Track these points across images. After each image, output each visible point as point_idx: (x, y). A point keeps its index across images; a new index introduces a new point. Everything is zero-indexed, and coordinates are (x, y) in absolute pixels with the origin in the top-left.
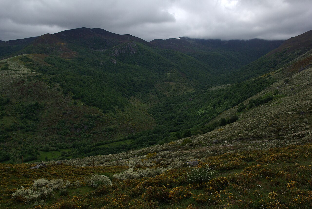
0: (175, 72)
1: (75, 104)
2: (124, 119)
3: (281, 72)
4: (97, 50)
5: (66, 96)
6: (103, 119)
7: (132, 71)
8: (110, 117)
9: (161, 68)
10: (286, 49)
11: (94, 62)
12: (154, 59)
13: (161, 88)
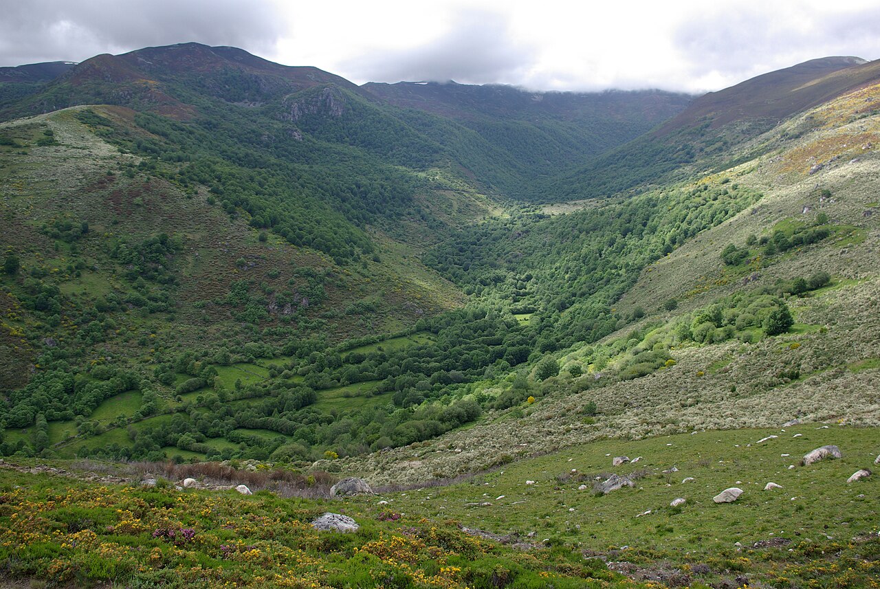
0: (449, 165)
1: (263, 239)
2: (389, 280)
3: (755, 173)
4: (235, 104)
5: (233, 218)
6: (341, 280)
7: (346, 161)
8: (357, 276)
9: (414, 155)
10: (705, 119)
11: (246, 134)
12: (392, 132)
13: (429, 204)
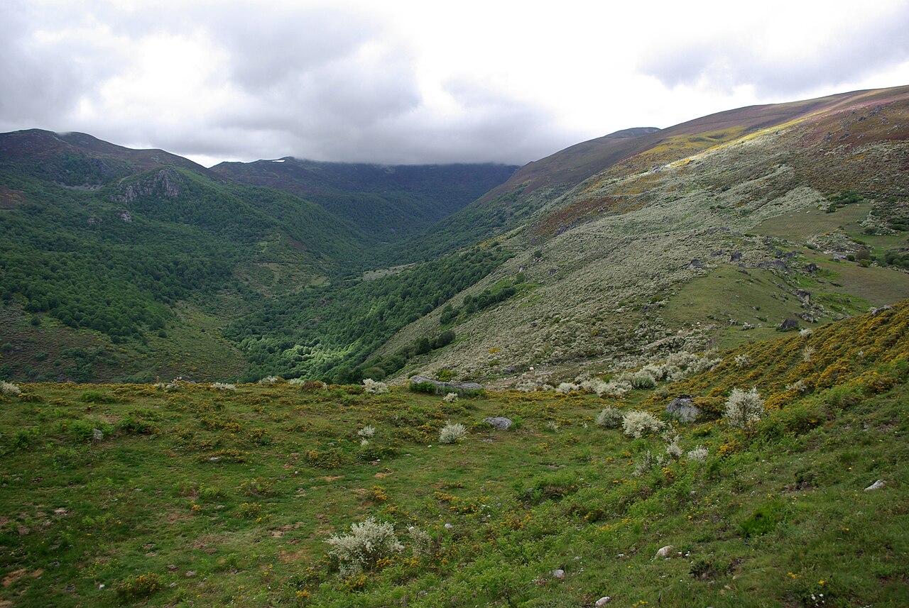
0: (279, 239)
1: (35, 323)
2: (167, 355)
3: (520, 236)
4: (75, 188)
5: (6, 304)
6: (114, 358)
7: (174, 240)
8: (133, 353)
9: (246, 230)
10: (521, 186)
11: (71, 218)
12: (227, 210)
13: (249, 277)
